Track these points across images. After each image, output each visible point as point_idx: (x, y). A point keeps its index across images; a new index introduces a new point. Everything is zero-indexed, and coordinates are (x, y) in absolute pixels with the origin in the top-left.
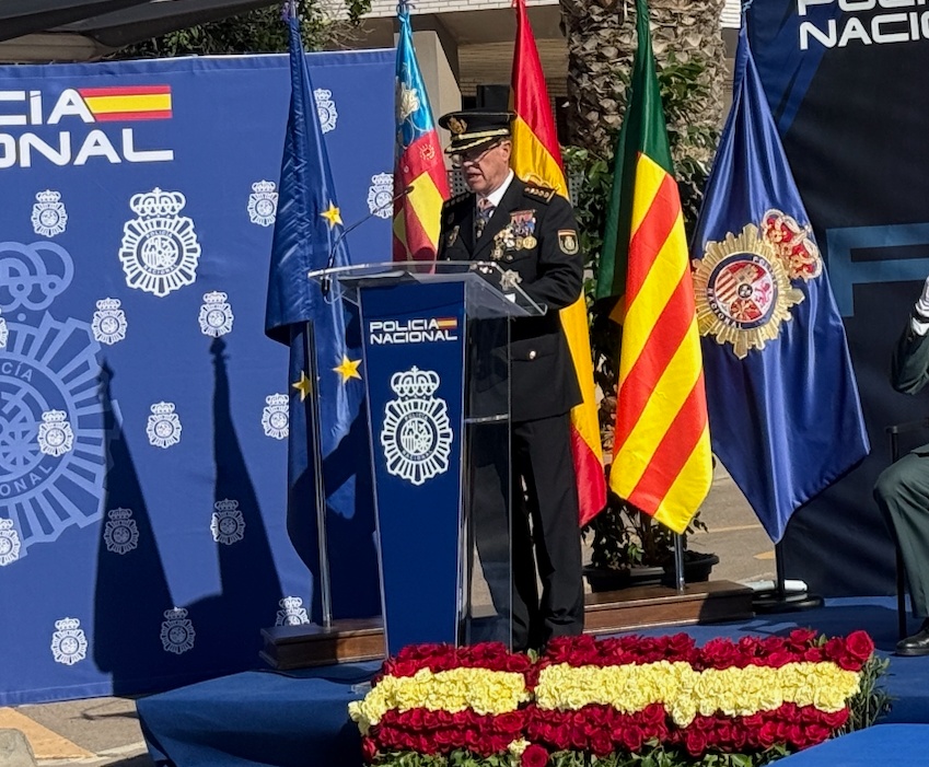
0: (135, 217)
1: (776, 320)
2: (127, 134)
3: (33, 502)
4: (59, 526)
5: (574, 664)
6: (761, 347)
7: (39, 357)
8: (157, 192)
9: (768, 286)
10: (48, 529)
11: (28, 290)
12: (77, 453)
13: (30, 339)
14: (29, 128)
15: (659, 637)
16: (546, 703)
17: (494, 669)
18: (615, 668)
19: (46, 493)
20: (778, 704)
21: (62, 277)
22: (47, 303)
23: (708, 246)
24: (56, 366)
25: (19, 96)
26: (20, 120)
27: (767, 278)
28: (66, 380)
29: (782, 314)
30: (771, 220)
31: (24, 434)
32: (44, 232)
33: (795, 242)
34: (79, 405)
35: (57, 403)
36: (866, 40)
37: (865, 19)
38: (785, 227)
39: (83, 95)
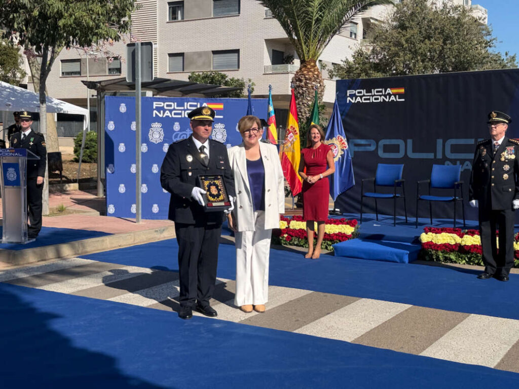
0: (215, 128)
5: (297, 221)
8: (219, 124)
9: (336, 150)
16: (291, 228)
20: (337, 232)
23: (326, 141)
25: (195, 104)
26: (195, 108)
27: (337, 148)
29: (339, 156)
30: (339, 137)
33: (343, 142)
36: (361, 102)
37: (361, 97)
38: (341, 138)
39: (207, 105)
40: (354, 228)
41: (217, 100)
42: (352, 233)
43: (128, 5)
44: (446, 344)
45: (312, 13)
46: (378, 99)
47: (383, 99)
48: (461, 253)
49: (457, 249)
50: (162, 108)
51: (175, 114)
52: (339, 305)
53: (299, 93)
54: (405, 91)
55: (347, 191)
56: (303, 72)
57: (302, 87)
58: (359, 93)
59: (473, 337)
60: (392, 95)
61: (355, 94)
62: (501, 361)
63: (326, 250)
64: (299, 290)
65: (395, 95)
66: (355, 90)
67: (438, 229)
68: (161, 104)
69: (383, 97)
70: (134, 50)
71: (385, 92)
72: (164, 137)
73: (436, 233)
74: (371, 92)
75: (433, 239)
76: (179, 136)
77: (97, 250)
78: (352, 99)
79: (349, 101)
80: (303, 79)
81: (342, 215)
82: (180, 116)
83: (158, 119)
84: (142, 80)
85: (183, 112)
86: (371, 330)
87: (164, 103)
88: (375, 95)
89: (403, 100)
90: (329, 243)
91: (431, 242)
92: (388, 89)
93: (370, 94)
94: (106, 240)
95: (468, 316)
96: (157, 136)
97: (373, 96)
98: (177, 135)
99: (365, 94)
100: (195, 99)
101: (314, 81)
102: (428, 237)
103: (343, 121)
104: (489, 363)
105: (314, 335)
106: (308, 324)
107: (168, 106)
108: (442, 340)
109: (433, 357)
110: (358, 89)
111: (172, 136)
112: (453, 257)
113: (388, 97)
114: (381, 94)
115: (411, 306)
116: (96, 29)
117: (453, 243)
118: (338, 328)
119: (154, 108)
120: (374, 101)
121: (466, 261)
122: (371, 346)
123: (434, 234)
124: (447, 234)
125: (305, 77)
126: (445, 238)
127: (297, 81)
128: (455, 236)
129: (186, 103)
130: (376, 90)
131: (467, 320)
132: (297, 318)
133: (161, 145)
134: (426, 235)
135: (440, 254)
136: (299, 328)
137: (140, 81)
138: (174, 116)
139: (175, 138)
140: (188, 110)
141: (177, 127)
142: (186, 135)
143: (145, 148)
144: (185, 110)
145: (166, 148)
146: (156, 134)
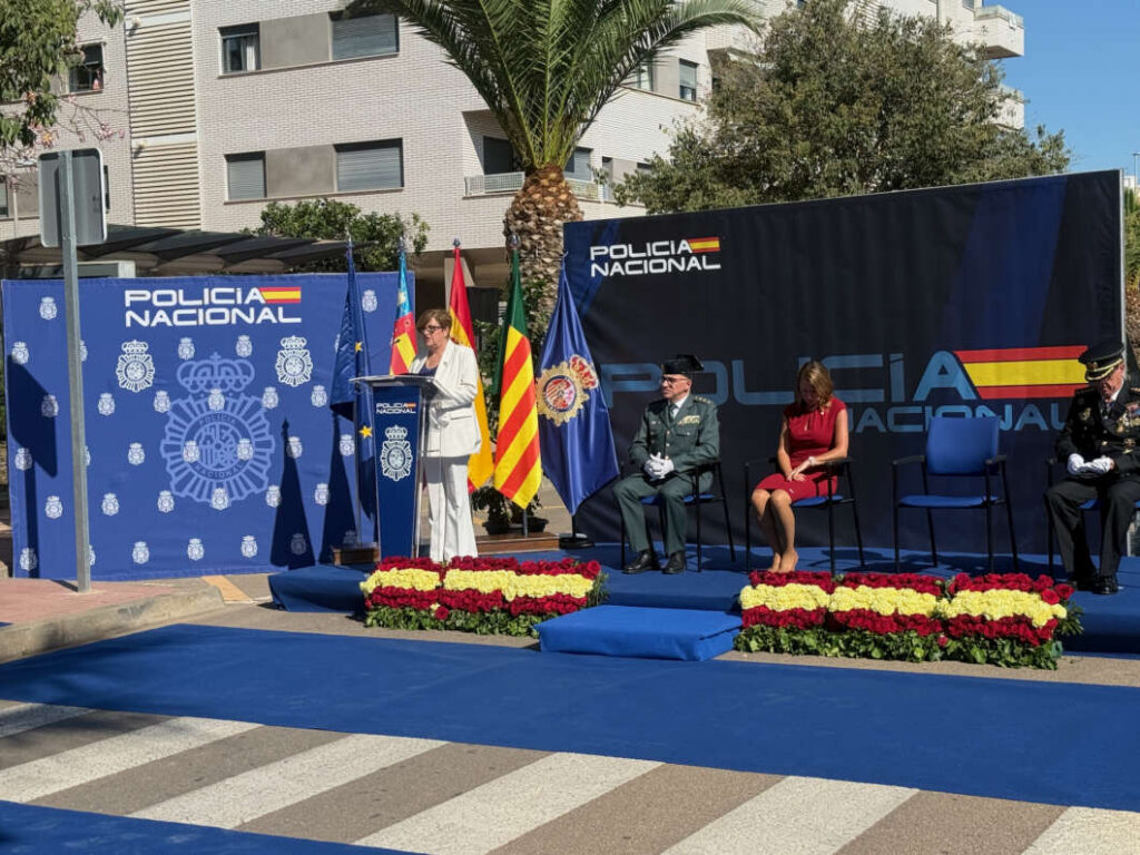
0: (283, 349)
1: (576, 408)
2: (280, 310)
3: (235, 481)
4: (246, 493)
5: (462, 569)
6: (568, 421)
7: (239, 413)
8: (293, 338)
9: (571, 392)
10: (241, 494)
11: (233, 383)
12: (254, 459)
13: (234, 405)
14: (236, 306)
15: (501, 558)
16: (448, 587)
17: (425, 569)
18: (480, 572)
19: (241, 477)
20: (553, 593)
21: (249, 375)
22: (243, 388)
23: (544, 371)
24: (246, 417)
25: (231, 290)
26: (232, 302)
27: (572, 388)
28: (250, 425)
29: (578, 405)
30: (574, 360)
31: (231, 449)
32: (241, 355)
33: (586, 371)
34: (256, 436)
35: (246, 435)
36: (623, 273)
37: (622, 262)
38: (581, 363)
39: (261, 291)
40: (591, 582)
41: (284, 279)
42: (590, 595)
44: (694, 850)
45: (545, 53)
46: (660, 266)
47: (673, 266)
48: (829, 631)
49: (821, 619)
50: (148, 305)
51: (181, 317)
52: (492, 772)
53: (523, 247)
54: (721, 247)
55: (602, 488)
56: (530, 196)
57: (530, 233)
58: (616, 252)
59: (763, 831)
60: (693, 255)
61: (608, 254)
63: (528, 638)
64: (415, 740)
65: (699, 255)
66: (609, 247)
68: (144, 295)
69: (671, 261)
70: (58, 169)
71: (677, 248)
72: (155, 376)
73: (775, 585)
74: (645, 250)
75: (767, 600)
76: (194, 368)
78: (603, 268)
79: (597, 271)
80: (530, 212)
82: (193, 323)
83: (137, 332)
84: (78, 242)
85: (201, 311)
86: (539, 828)
87: (152, 293)
88: (653, 257)
89: (718, 267)
90: (535, 619)
91: (764, 606)
92: (684, 242)
93: (643, 255)
95: (778, 781)
96: (139, 374)
97: (648, 259)
98: (190, 367)
99: (632, 255)
101: (557, 218)
102: (758, 596)
103: (585, 320)
106: (397, 822)
107: (161, 298)
108: (689, 841)
110: (614, 244)
111: (176, 370)
112: (810, 640)
113: (683, 260)
114: (667, 253)
115: (659, 764)
117: (811, 606)
118: (463, 827)
119: (128, 304)
120: (653, 271)
121: (841, 650)
123: (771, 588)
124: (799, 585)
125: (537, 209)
126: (793, 595)
127: (517, 218)
128: (816, 589)
129: (206, 291)
130: (655, 245)
131: (771, 791)
132: (378, 811)
133: (149, 394)
134: (753, 591)
135: (783, 633)
136: (374, 831)
137: (74, 244)
138: (178, 323)
139: (183, 378)
140: (211, 305)
141: (186, 349)
142: (212, 367)
143: (106, 405)
144: (205, 308)
145: (162, 402)
146: (135, 367)
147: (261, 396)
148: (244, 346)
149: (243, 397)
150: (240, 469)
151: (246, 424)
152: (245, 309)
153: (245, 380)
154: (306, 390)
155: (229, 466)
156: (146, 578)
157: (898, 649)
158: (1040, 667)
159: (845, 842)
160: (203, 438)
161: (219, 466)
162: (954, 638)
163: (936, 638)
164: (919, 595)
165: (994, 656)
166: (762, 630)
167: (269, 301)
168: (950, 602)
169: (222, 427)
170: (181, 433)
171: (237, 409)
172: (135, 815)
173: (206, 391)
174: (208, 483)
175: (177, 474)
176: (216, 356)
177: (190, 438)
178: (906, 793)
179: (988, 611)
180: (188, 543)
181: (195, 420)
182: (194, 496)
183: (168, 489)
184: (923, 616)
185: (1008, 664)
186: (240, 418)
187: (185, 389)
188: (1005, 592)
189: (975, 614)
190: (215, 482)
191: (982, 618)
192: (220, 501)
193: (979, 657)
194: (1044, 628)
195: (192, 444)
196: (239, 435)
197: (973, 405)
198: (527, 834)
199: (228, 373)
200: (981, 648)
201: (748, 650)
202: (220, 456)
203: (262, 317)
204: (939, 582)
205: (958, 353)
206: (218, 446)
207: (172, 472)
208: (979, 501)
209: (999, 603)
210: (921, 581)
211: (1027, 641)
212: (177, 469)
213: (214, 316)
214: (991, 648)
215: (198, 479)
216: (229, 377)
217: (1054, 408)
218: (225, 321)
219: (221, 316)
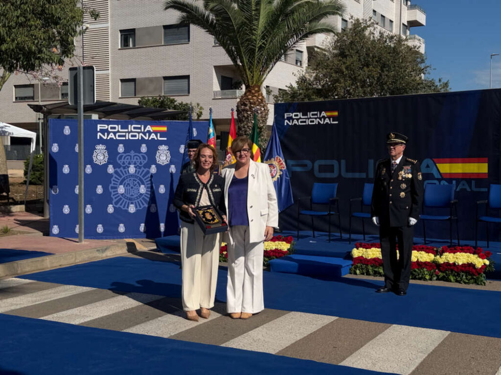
0: (159, 150)
2: (159, 135)
3: (138, 202)
4: (142, 206)
8: (163, 146)
9: (275, 171)
10: (140, 207)
11: (139, 163)
12: (146, 193)
13: (139, 172)
19: (140, 200)
20: (274, 249)
21: (145, 160)
22: (142, 165)
24: (143, 177)
25: (140, 126)
26: (139, 131)
27: (275, 169)
28: (145, 179)
29: (278, 176)
30: (277, 158)
31: (137, 189)
32: (143, 152)
33: (281, 162)
34: (147, 184)
35: (143, 184)
36: (298, 124)
37: (297, 120)
38: (279, 159)
39: (151, 127)
40: (289, 245)
41: (160, 122)
42: (289, 250)
43: (71, 31)
44: (366, 353)
45: (256, 41)
46: (313, 122)
47: (318, 122)
50: (107, 131)
51: (119, 136)
52: (268, 319)
53: (244, 116)
54: (338, 115)
55: (286, 209)
56: (247, 96)
57: (247, 111)
58: (295, 115)
59: (392, 347)
61: (292, 117)
62: (415, 369)
65: (329, 117)
66: (292, 114)
67: (368, 245)
68: (105, 127)
69: (318, 120)
70: (77, 74)
71: (320, 115)
72: (108, 159)
73: (366, 248)
74: (307, 115)
75: (363, 254)
76: (124, 157)
77: (37, 270)
78: (290, 122)
79: (287, 123)
80: (247, 103)
81: (281, 232)
82: (124, 138)
83: (101, 141)
84: (84, 103)
85: (127, 134)
86: (296, 342)
87: (108, 125)
88: (310, 118)
89: (337, 122)
90: (266, 259)
91: (362, 256)
92: (323, 112)
93: (306, 117)
94: (47, 259)
95: (390, 326)
96: (102, 158)
97: (308, 119)
98: (122, 156)
99: (302, 117)
100: (139, 122)
101: (258, 105)
102: (359, 252)
103: (281, 141)
104: (404, 371)
105: (240, 348)
106: (236, 337)
107: (112, 128)
108: (362, 350)
109: (352, 366)
110: (295, 112)
111: (116, 157)
113: (323, 119)
114: (316, 117)
115: (337, 318)
116: (39, 53)
118: (264, 340)
119: (98, 130)
120: (310, 123)
122: (294, 357)
123: (364, 250)
124: (377, 249)
125: (250, 102)
126: (374, 253)
127: (242, 105)
129: (130, 126)
130: (311, 113)
131: (388, 330)
132: (226, 332)
133: (105, 166)
134: (357, 250)
135: (370, 268)
136: (227, 341)
137: (82, 104)
138: (118, 138)
139: (119, 159)
140: (131, 132)
141: (121, 149)
142: (131, 156)
143: (89, 170)
144: (129, 132)
145: (111, 169)
146: (100, 156)
147: (150, 168)
148: (144, 148)
149: (143, 169)
150: (140, 197)
151: (143, 179)
152: (145, 133)
153: (144, 162)
154: (168, 166)
155: (136, 196)
156: (102, 238)
157: (419, 275)
158: (478, 284)
159: (429, 352)
160: (126, 184)
161: (132, 195)
162: (442, 272)
163: (435, 271)
164: (427, 254)
165: (459, 279)
166: (361, 266)
167: (153, 131)
168: (440, 257)
169: (134, 180)
170: (117, 182)
171: (140, 173)
172: (125, 331)
173: (128, 165)
174: (127, 203)
175: (116, 198)
176: (132, 152)
177: (121, 184)
178: (447, 333)
179: (457, 261)
180: (119, 226)
181: (123, 177)
182: (122, 207)
183: (112, 204)
184: (429, 262)
185: (465, 283)
186: (141, 177)
187: (120, 164)
188: (464, 254)
189: (451, 262)
190: (130, 202)
191: (454, 264)
192: (132, 209)
193: (452, 279)
194: (481, 268)
195: (122, 186)
196: (140, 183)
197: (439, 180)
198: (292, 344)
199: (137, 159)
200: (453, 276)
201: (355, 274)
202: (132, 191)
203: (151, 137)
204: (435, 249)
205: (434, 159)
206: (132, 188)
207: (114, 197)
208: (447, 218)
209: (462, 258)
210: (427, 248)
211: (473, 274)
212: (116, 196)
213: (132, 136)
214: (457, 276)
215: (124, 201)
216: (137, 161)
217: (473, 182)
218: (137, 138)
219: (135, 136)
